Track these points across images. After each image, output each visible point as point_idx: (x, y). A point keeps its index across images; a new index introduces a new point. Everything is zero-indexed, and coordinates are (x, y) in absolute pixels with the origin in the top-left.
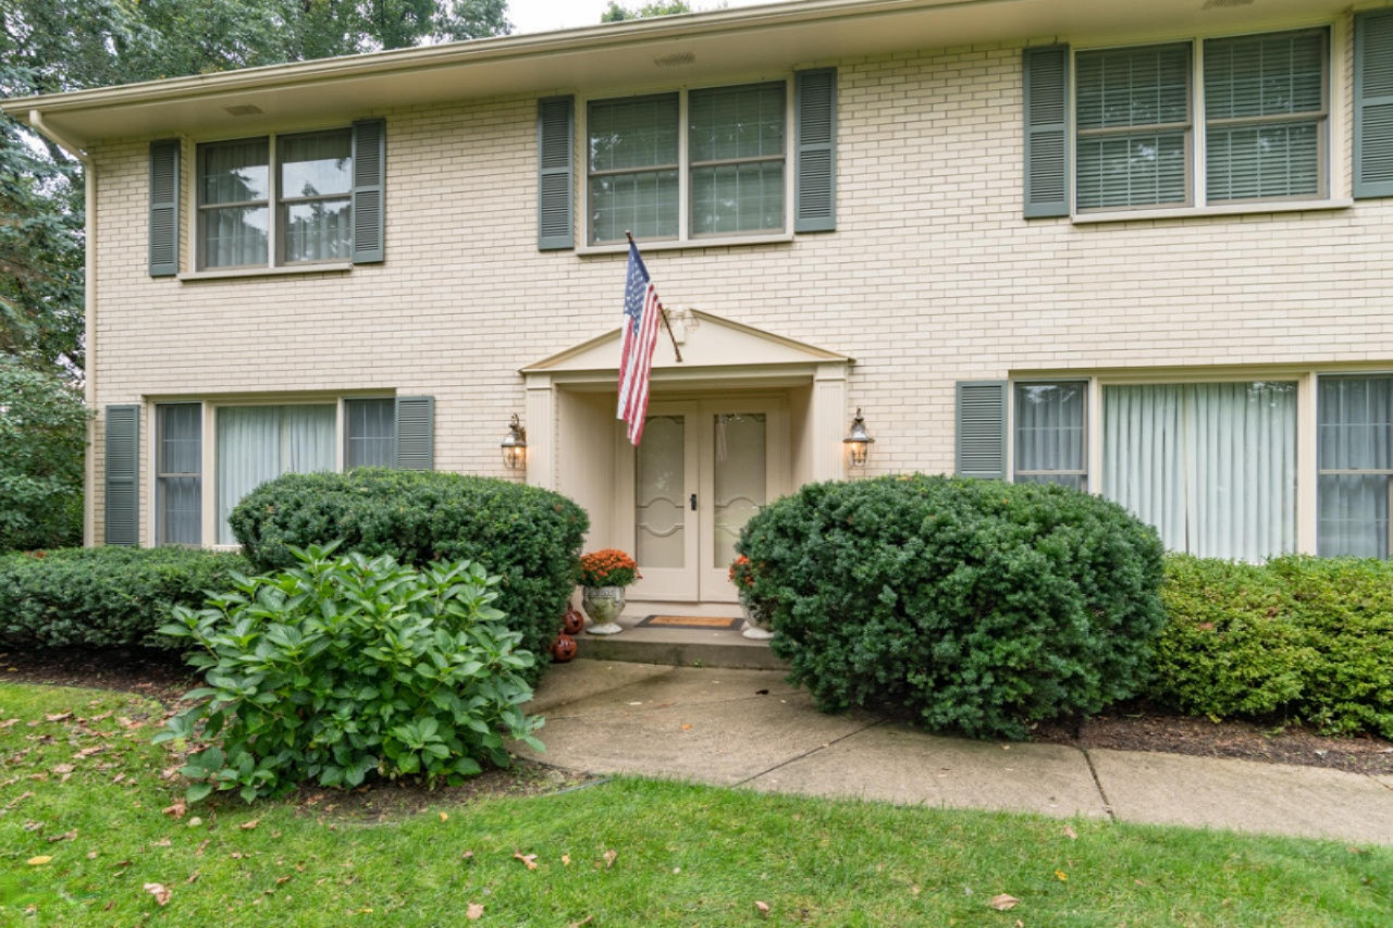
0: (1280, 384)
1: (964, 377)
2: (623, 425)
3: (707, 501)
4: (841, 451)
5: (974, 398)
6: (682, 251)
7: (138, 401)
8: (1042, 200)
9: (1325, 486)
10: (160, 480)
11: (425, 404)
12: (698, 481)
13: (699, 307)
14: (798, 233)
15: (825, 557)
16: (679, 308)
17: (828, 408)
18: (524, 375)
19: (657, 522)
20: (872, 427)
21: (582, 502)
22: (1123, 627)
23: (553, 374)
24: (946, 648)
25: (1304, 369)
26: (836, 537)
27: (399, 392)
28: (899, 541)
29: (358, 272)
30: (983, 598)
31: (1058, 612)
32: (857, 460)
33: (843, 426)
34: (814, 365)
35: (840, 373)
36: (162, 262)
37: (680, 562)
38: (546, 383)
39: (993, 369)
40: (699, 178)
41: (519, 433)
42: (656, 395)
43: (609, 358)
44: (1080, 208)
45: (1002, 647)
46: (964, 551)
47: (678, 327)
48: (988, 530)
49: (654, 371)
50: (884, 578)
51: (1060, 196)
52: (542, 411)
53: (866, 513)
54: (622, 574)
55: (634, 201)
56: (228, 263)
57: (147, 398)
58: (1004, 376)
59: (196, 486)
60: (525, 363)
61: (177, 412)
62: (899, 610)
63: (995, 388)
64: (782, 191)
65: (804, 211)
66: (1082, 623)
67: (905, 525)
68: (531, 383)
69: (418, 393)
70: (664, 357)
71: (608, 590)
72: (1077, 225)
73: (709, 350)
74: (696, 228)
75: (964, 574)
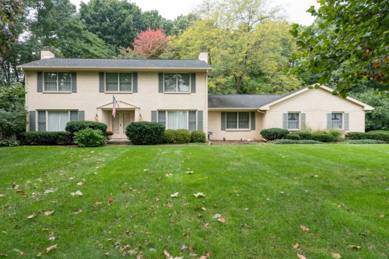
0: (184, 111)
1: (152, 110)
2: (113, 116)
3: (122, 125)
4: (138, 118)
5: (153, 113)
6: (118, 93)
7: (35, 110)
8: (160, 91)
9: (189, 122)
10: (38, 122)
11: (83, 112)
12: (121, 122)
13: (121, 101)
14: (133, 92)
15: (133, 129)
16: (118, 100)
17: (137, 113)
18: (97, 108)
19: (115, 128)
20: (142, 116)
21: (107, 124)
22: (159, 134)
23: (102, 108)
24: (143, 136)
25: (187, 110)
26: (134, 127)
27: (79, 110)
28: (139, 127)
29: (72, 93)
30: (146, 132)
31: (152, 133)
32: (140, 119)
33: (138, 115)
34: (135, 108)
35: (138, 109)
36: (39, 90)
37: (118, 133)
38: (101, 109)
39: (155, 109)
40: (121, 84)
41: (97, 116)
42: (116, 111)
43: (111, 106)
44: (165, 91)
45: (148, 136)
46: (144, 127)
47: (118, 103)
48: (146, 126)
49: (116, 108)
50: (138, 130)
51: (163, 90)
52: (100, 113)
53: (137, 125)
54: (111, 134)
55: (112, 86)
56: (49, 90)
57: (36, 110)
58: (156, 110)
59: (45, 123)
60: (98, 107)
61: (41, 112)
62: (139, 133)
63: (155, 111)
64: (131, 86)
65: (134, 89)
66: (154, 134)
67: (140, 126)
68: (98, 109)
69: (82, 110)
70: (117, 107)
71: (110, 136)
72: (165, 94)
73: (122, 106)
74: (121, 90)
75: (144, 129)
